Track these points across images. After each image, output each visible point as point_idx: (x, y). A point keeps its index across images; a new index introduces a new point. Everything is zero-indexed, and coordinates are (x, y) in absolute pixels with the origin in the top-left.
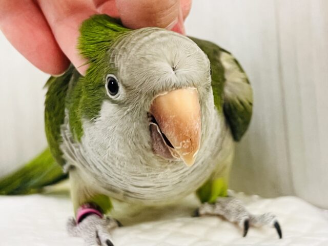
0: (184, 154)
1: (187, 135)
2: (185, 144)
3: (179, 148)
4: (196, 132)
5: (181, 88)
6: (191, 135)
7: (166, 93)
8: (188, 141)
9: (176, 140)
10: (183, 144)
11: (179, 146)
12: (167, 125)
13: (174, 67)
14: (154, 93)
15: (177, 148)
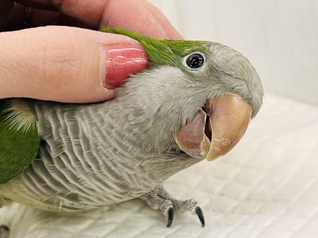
2: (225, 142)
3: (218, 141)
8: (229, 142)
11: (220, 139)
15: (215, 139)
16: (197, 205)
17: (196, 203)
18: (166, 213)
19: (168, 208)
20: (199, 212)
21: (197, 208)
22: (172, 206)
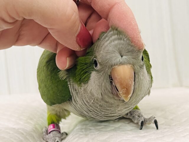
0: (124, 96)
1: (125, 86)
2: (124, 91)
3: (121, 92)
4: (130, 85)
5: (124, 64)
6: (127, 86)
7: (117, 66)
8: (125, 89)
9: (120, 88)
10: (123, 90)
11: (121, 91)
12: (116, 81)
13: (122, 55)
14: (112, 66)
15: (120, 92)
16: (155, 118)
17: (155, 117)
18: (140, 124)
19: (141, 120)
20: (156, 122)
21: (155, 120)
22: (143, 120)
